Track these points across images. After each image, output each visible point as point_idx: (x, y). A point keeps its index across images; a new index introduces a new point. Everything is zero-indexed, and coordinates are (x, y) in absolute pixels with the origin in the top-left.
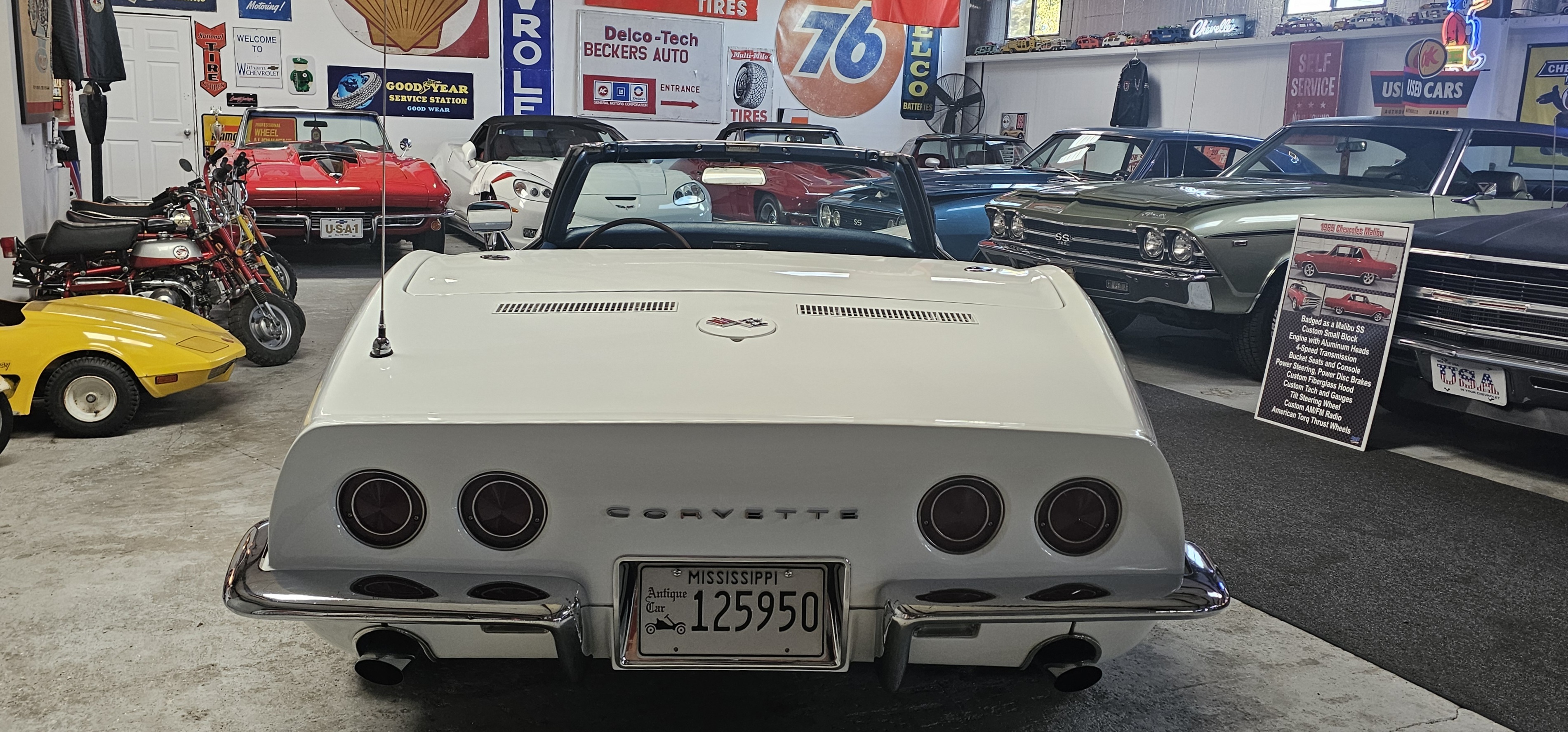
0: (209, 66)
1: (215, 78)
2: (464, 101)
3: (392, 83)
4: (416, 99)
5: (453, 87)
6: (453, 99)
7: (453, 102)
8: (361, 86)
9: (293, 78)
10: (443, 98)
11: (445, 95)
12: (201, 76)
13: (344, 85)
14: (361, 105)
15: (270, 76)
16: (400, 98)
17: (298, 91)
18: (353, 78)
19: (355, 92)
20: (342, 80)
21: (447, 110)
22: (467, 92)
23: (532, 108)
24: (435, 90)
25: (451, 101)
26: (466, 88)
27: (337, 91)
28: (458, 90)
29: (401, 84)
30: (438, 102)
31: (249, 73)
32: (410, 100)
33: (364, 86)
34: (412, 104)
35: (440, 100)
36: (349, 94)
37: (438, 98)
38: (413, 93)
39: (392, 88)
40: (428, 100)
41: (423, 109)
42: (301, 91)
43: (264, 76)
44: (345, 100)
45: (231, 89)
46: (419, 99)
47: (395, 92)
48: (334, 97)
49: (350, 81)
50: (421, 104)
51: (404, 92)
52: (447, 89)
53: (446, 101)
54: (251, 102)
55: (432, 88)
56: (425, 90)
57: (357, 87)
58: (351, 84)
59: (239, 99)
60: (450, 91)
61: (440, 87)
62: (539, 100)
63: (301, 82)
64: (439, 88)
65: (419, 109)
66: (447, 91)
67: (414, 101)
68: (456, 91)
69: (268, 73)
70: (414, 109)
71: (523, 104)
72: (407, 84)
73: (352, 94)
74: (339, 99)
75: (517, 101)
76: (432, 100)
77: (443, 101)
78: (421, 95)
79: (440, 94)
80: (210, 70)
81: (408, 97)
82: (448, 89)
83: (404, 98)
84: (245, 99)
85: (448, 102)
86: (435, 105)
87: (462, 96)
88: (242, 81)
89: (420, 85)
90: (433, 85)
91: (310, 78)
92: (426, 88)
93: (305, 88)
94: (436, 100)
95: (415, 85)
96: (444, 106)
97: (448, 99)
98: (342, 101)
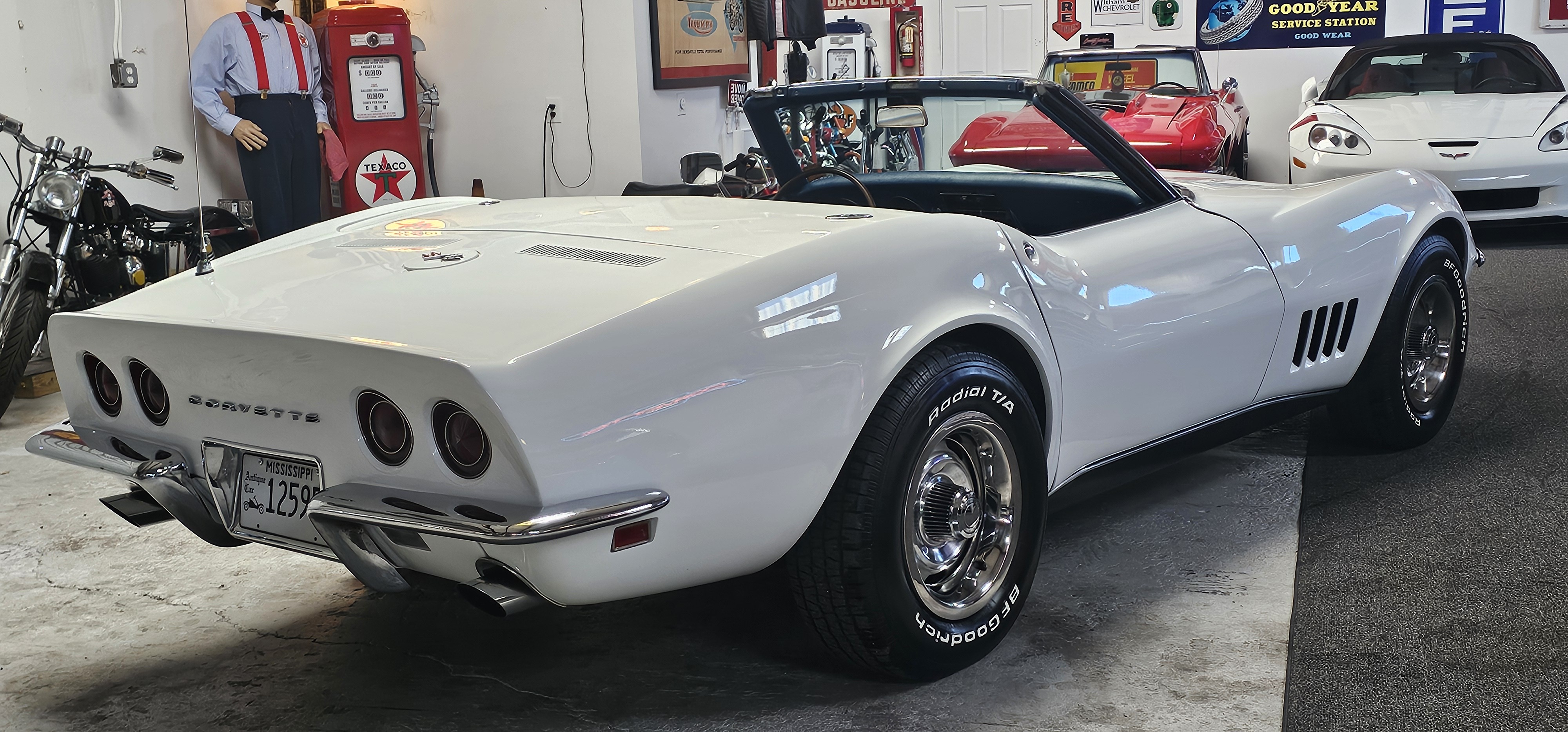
0: (1063, 4)
1: (1069, 19)
2: (1372, 21)
3: (1277, 6)
4: (1307, 24)
5: (1358, 3)
6: (1357, 20)
7: (1357, 24)
8: (1237, 13)
9: (1155, 11)
10: (1343, 20)
11: (1346, 15)
12: (1053, 18)
13: (1217, 14)
14: (1236, 37)
15: (1129, 11)
16: (1286, 24)
17: (1159, 26)
18: (1227, 3)
19: (1229, 22)
20: (1214, 8)
21: (1348, 35)
22: (1378, 9)
23: (1470, 23)
24: (1333, 10)
25: (1353, 22)
26: (1376, 3)
27: (1207, 22)
28: (1365, 8)
29: (1289, 6)
30: (1336, 25)
31: (1106, 8)
32: (1298, 26)
33: (1241, 13)
34: (1301, 30)
35: (1338, 23)
36: (1222, 25)
37: (1336, 20)
38: (1303, 16)
39: (1277, 11)
40: (1323, 23)
41: (1316, 36)
42: (1164, 25)
43: (1122, 11)
44: (1216, 32)
45: (1086, 30)
46: (1311, 23)
47: (1280, 17)
48: (1204, 30)
49: (1224, 8)
50: (1312, 30)
51: (1292, 16)
52: (1349, 6)
53: (1347, 22)
54: (1107, 43)
55: (1329, 7)
56: (1320, 11)
57: (1232, 15)
58: (1225, 11)
59: (1093, 41)
60: (1354, 10)
61: (1339, 5)
62: (1482, 11)
63: (1165, 14)
64: (1338, 7)
65: (1310, 36)
66: (1348, 10)
67: (1304, 26)
68: (1361, 9)
69: (1127, 7)
70: (1304, 36)
71: (1456, 18)
72: (1295, 6)
73: (1226, 24)
74: (1210, 31)
75: (1448, 15)
76: (1328, 23)
77: (1343, 22)
78: (1314, 18)
79: (1339, 15)
80: (1063, 10)
81: (1296, 22)
82: (1351, 6)
83: (1290, 24)
84: (1100, 40)
85: (1350, 24)
86: (1332, 29)
87: (1368, 14)
88: (1099, 18)
89: (1313, 5)
90: (1330, 4)
91: (1175, 8)
92: (1321, 8)
93: (1168, 21)
94: (1333, 23)
95: (1307, 5)
96: (1343, 29)
97: (1350, 20)
98: (1212, 33)
